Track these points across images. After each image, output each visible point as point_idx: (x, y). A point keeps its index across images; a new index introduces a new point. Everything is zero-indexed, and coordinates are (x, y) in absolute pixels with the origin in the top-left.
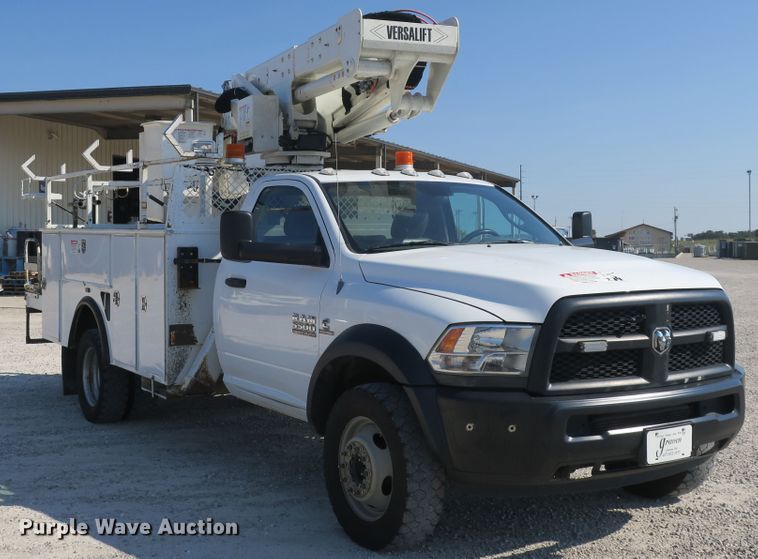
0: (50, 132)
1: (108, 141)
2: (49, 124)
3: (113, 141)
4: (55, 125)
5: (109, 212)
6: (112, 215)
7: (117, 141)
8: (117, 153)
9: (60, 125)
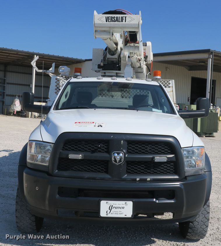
0: (166, 68)
1: (190, 71)
2: (166, 65)
3: (192, 71)
4: (169, 66)
5: (189, 98)
6: (190, 99)
7: (193, 71)
8: (193, 76)
9: (170, 65)
